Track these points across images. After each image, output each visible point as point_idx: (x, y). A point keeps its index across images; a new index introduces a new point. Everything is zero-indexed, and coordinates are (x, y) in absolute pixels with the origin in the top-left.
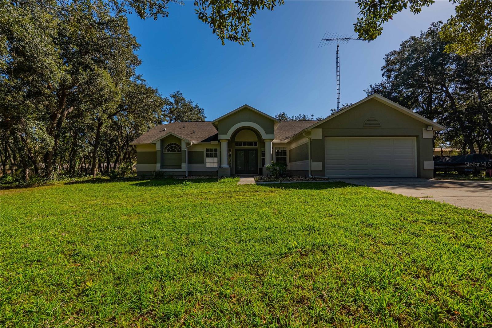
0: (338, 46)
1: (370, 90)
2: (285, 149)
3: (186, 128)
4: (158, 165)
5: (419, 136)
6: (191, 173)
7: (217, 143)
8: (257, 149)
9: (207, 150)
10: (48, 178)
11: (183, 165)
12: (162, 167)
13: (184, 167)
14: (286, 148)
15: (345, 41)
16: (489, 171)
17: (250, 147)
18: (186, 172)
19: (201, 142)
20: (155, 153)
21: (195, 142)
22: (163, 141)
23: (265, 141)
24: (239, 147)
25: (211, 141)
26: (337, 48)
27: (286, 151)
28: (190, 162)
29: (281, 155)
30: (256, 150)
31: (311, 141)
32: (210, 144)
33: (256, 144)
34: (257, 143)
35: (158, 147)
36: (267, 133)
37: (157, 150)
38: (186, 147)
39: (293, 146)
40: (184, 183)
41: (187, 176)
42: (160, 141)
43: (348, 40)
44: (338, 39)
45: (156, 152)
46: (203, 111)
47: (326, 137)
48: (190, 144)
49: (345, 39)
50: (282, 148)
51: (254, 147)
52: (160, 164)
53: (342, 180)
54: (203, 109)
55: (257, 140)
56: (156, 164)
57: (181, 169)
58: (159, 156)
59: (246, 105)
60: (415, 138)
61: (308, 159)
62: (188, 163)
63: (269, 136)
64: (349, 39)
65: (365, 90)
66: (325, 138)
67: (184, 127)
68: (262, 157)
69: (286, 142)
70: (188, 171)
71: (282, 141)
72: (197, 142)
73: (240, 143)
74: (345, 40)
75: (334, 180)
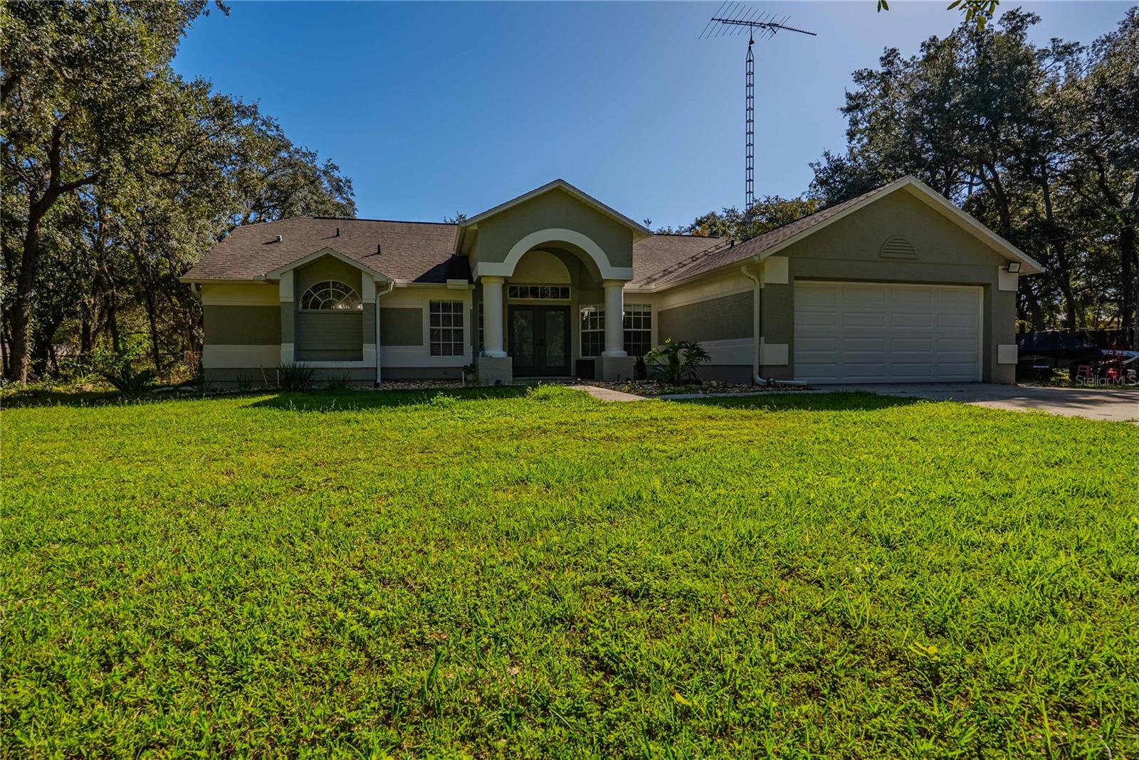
0: (752, 42)
1: (824, 164)
2: (646, 310)
3: (344, 237)
4: (287, 352)
5: (990, 284)
6: (389, 375)
7: (467, 287)
8: (569, 307)
9: (434, 307)
11: (369, 349)
12: (299, 354)
13: (371, 354)
14: (650, 306)
15: (768, 31)
16: (1085, 369)
17: (549, 301)
18: (376, 368)
19: (416, 281)
20: (276, 311)
22: (299, 273)
23: (605, 285)
24: (521, 300)
25: (448, 280)
26: (750, 48)
27: (649, 314)
28: (387, 340)
29: (637, 325)
30: (566, 310)
31: (761, 290)
32: (446, 288)
33: (565, 292)
34: (568, 289)
35: (286, 293)
36: (613, 264)
37: (282, 300)
38: (376, 296)
39: (677, 301)
40: (434, 400)
41: (379, 381)
42: (291, 273)
43: (776, 29)
44: (752, 24)
45: (279, 307)
46: (350, 187)
47: (797, 278)
48: (387, 286)
49: (769, 25)
50: (639, 305)
51: (560, 301)
52: (292, 345)
53: (868, 389)
54: (349, 181)
55: (570, 282)
56: (279, 343)
57: (362, 360)
58: (288, 319)
59: (560, 180)
60: (982, 289)
61: (752, 335)
62: (381, 344)
63: (618, 272)
64: (777, 25)
65: (811, 165)
66: (796, 282)
67: (338, 235)
68: (583, 328)
69: (655, 291)
70: (382, 368)
71: (644, 287)
72: (406, 281)
73: (521, 288)
74: (768, 27)
75: (833, 390)
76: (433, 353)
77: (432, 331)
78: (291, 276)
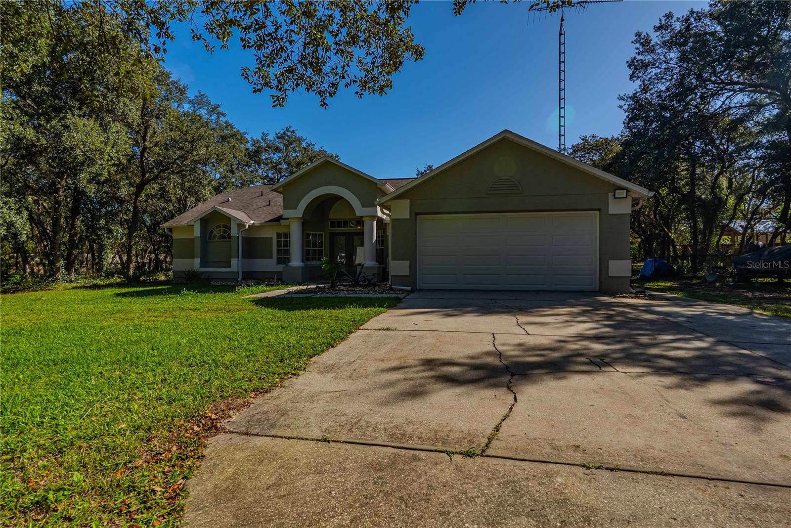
4: (197, 261)
6: (246, 275)
9: (279, 236)
10: (55, 280)
11: (234, 261)
12: (203, 264)
13: (236, 264)
18: (238, 272)
20: (192, 241)
21: (256, 222)
22: (203, 221)
23: (363, 219)
24: (336, 230)
26: (561, 24)
28: (245, 256)
35: (197, 232)
37: (195, 236)
38: (238, 232)
41: (239, 279)
42: (199, 221)
45: (194, 239)
48: (245, 226)
52: (199, 259)
56: (194, 258)
57: (230, 267)
58: (198, 245)
60: (598, 212)
62: (243, 257)
64: (586, 2)
67: (262, 195)
70: (243, 272)
72: (259, 222)
73: (337, 222)
74: (579, 5)
76: (278, 263)
77: (278, 250)
78: (199, 222)
